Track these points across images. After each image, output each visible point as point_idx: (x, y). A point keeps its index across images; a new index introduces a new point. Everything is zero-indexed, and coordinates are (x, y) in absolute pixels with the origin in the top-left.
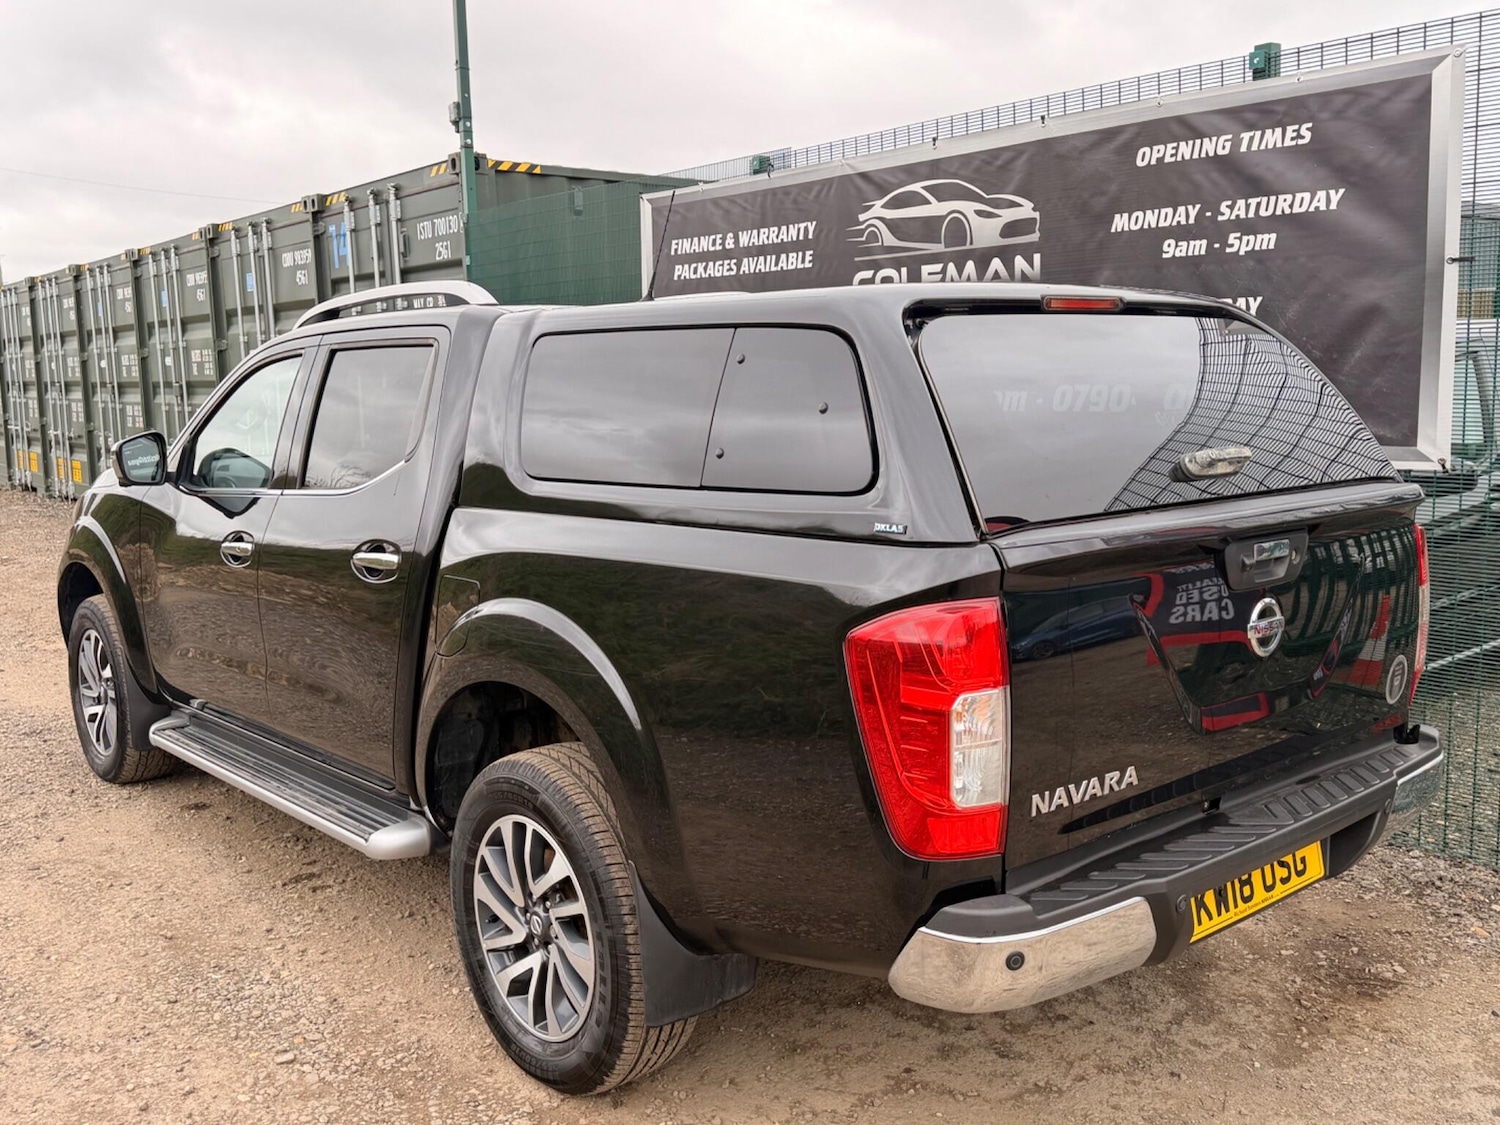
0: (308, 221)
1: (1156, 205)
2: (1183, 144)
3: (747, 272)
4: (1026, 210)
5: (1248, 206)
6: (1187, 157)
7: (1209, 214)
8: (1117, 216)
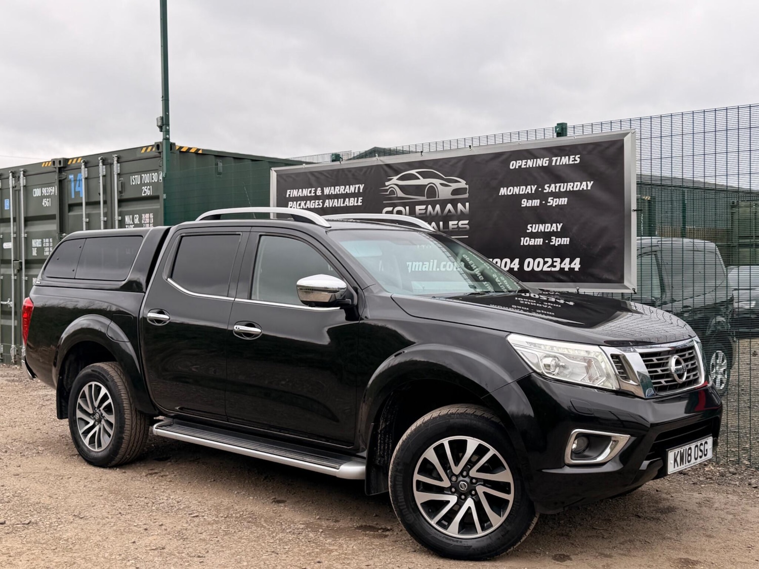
0: (55, 171)
1: (518, 184)
2: (529, 161)
3: (328, 206)
4: (463, 184)
5: (556, 187)
6: (531, 166)
7: (540, 189)
8: (502, 189)
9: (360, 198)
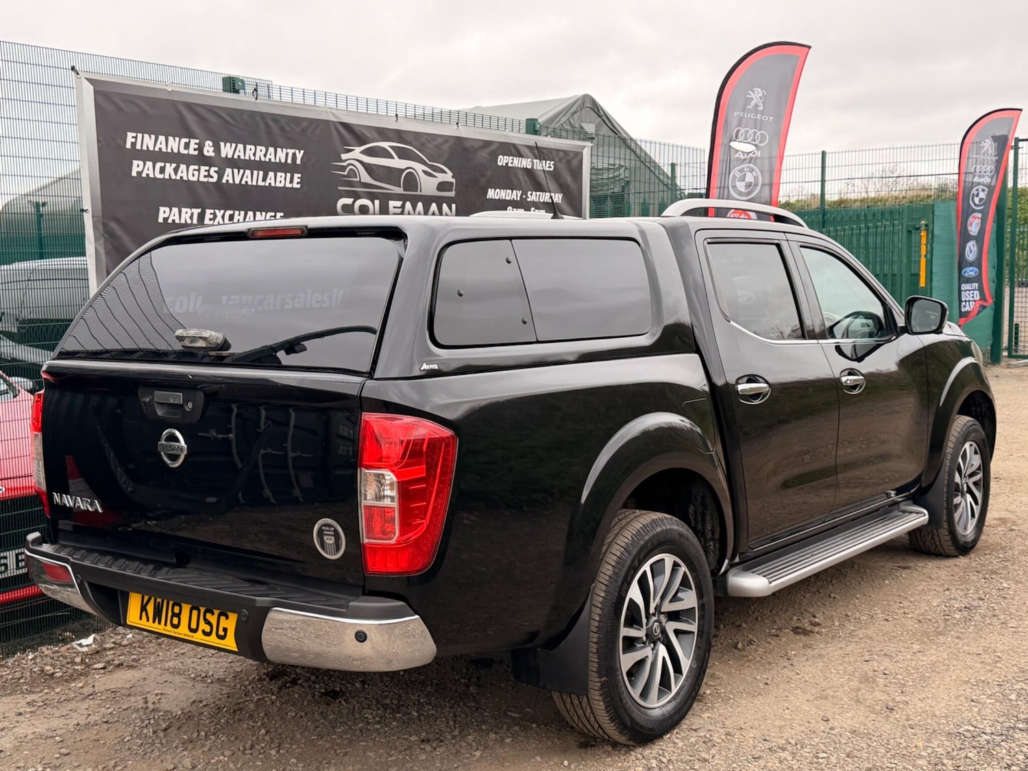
2: (515, 158)
3: (231, 181)
4: (448, 177)
5: (536, 196)
6: (517, 165)
7: (524, 197)
8: (490, 190)
9: (297, 176)
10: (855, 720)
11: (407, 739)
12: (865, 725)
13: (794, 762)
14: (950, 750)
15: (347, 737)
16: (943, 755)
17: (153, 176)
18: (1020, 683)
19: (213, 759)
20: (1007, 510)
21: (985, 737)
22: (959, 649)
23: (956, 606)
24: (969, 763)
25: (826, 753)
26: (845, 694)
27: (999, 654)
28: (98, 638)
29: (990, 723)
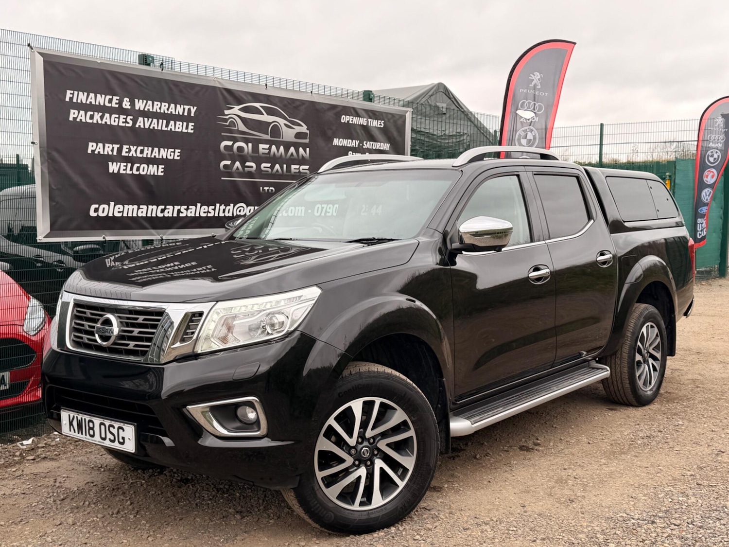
2: (354, 118)
3: (142, 127)
4: (304, 129)
5: (370, 145)
6: (355, 123)
7: (361, 145)
8: (335, 139)
9: (191, 124)
10: (544, 507)
11: (226, 511)
12: (550, 510)
13: (492, 532)
14: (604, 528)
15: (186, 508)
16: (599, 531)
17: (85, 121)
18: (670, 487)
19: (89, 519)
20: (699, 374)
21: (633, 521)
22: (633, 463)
23: (641, 435)
24: (616, 538)
25: (516, 527)
26: (543, 490)
27: (661, 468)
28: (35, 440)
29: (640, 512)
